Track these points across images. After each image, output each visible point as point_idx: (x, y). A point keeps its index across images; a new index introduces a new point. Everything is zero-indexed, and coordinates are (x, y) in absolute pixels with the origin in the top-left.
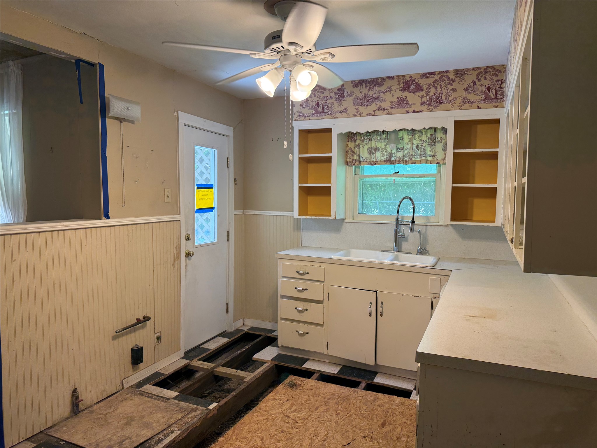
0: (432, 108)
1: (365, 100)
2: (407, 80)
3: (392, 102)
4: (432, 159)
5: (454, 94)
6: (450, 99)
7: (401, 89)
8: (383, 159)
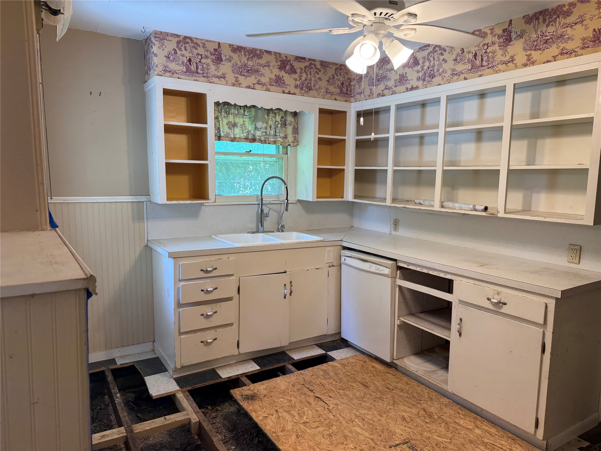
0: (303, 92)
1: (244, 69)
2: (284, 60)
3: (270, 79)
4: (282, 141)
5: (320, 83)
6: (317, 87)
7: (278, 67)
8: (242, 136)
